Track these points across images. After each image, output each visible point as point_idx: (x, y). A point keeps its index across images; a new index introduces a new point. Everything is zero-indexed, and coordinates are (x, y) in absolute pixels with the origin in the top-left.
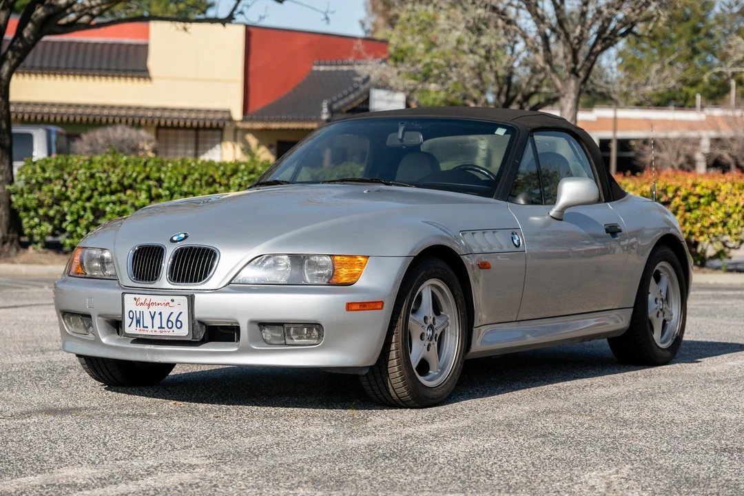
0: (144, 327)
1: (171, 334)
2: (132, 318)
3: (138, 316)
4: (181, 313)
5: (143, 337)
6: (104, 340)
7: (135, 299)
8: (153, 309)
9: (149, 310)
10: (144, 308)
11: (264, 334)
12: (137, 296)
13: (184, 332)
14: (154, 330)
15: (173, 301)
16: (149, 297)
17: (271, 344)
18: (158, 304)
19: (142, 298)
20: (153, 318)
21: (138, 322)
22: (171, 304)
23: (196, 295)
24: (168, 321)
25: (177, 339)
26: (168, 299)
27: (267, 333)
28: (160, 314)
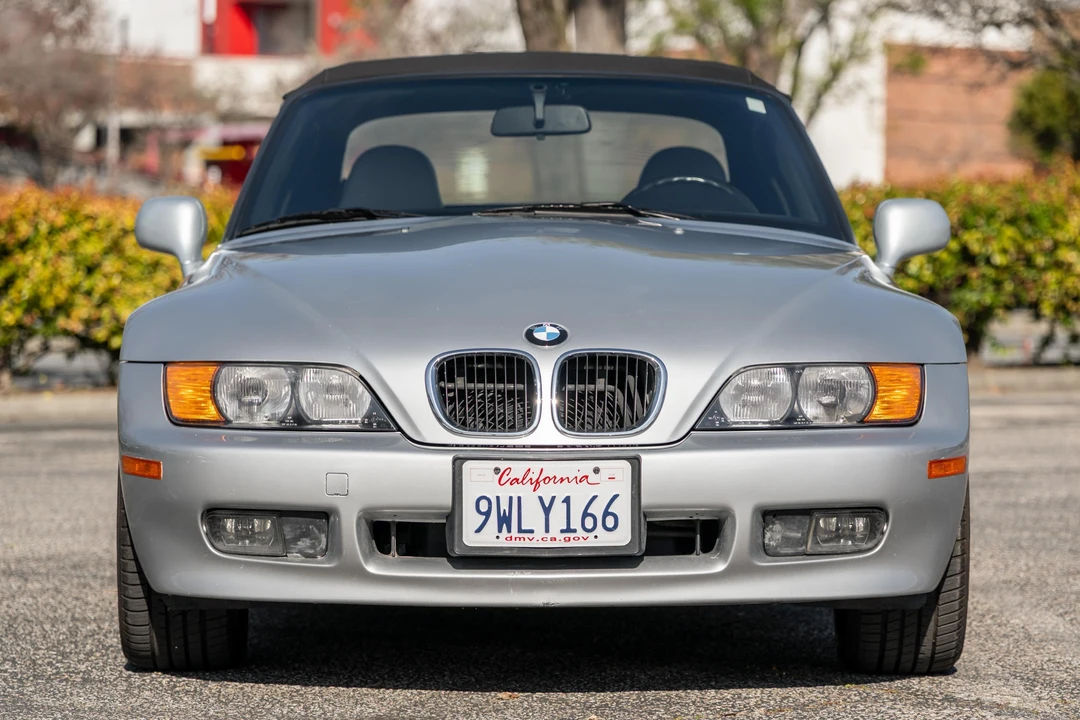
0: (520, 530)
1: (591, 542)
2: (487, 514)
3: (504, 506)
4: (616, 496)
5: (515, 554)
6: (371, 569)
7: (497, 470)
8: (547, 491)
9: (539, 492)
11: (768, 535)
12: (503, 465)
13: (621, 537)
14: (549, 536)
15: (596, 471)
16: (536, 466)
17: (776, 555)
18: (562, 480)
19: (518, 469)
20: (547, 510)
21: (504, 521)
22: (593, 478)
23: (645, 458)
24: (585, 514)
25: (604, 554)
26: (587, 467)
27: (776, 534)
28: (567, 500)
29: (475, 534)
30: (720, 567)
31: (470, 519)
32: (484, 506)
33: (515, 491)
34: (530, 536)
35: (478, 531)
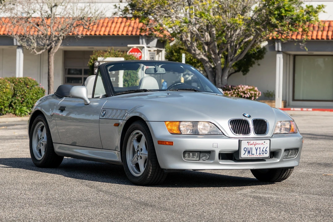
0: (252, 154)
1: (263, 156)
2: (246, 151)
3: (249, 149)
8: (257, 146)
9: (255, 147)
10: (253, 146)
12: (249, 141)
16: (255, 141)
20: (257, 150)
21: (249, 152)
22: (264, 143)
24: (263, 151)
28: (260, 148)
29: (243, 155)
30: (278, 160)
31: (242, 152)
32: (245, 150)
33: (251, 146)
34: (254, 155)
35: (244, 154)
